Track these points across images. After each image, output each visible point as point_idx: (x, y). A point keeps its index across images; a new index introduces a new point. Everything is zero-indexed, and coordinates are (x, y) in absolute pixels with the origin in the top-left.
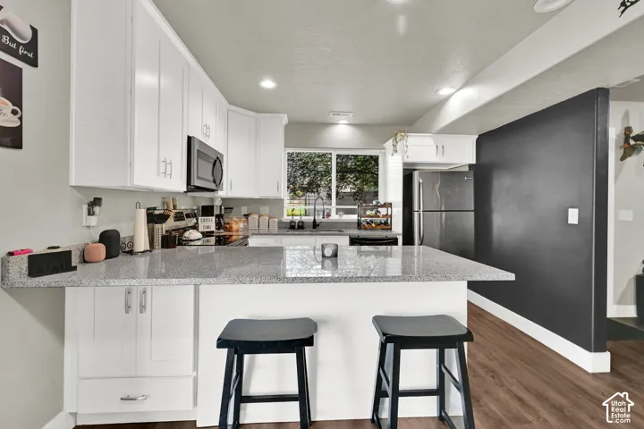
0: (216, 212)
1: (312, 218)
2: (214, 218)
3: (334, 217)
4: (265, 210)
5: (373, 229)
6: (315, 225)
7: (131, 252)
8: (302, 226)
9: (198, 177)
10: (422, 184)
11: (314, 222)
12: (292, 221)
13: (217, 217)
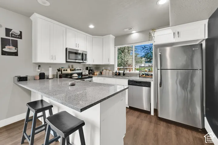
2: (88, 71)
3: (134, 71)
4: (109, 68)
5: (145, 77)
6: (124, 75)
7: (48, 78)
8: (119, 74)
9: (69, 59)
10: (161, 55)
11: (124, 73)
12: (116, 72)
13: (89, 70)
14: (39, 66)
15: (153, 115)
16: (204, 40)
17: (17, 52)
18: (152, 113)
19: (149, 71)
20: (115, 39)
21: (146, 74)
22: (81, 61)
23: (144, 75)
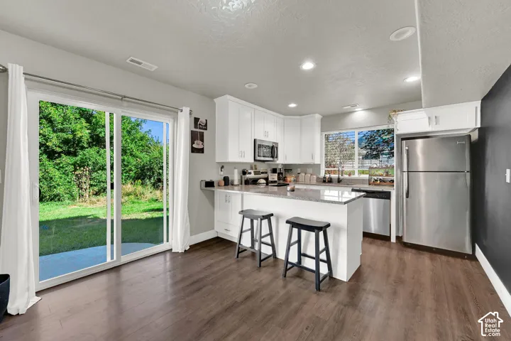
0: (278, 171)
1: (337, 176)
2: (277, 175)
3: (356, 176)
4: (310, 170)
5: (378, 185)
6: (339, 181)
7: (233, 185)
8: (330, 181)
9: (259, 156)
10: (408, 150)
11: (339, 179)
12: (325, 178)
13: (279, 174)
14: (222, 167)
15: (395, 242)
16: (475, 129)
17: (203, 148)
18: (393, 240)
19: (387, 175)
20: (322, 120)
21: (380, 179)
22: (271, 159)
23: (379, 182)
